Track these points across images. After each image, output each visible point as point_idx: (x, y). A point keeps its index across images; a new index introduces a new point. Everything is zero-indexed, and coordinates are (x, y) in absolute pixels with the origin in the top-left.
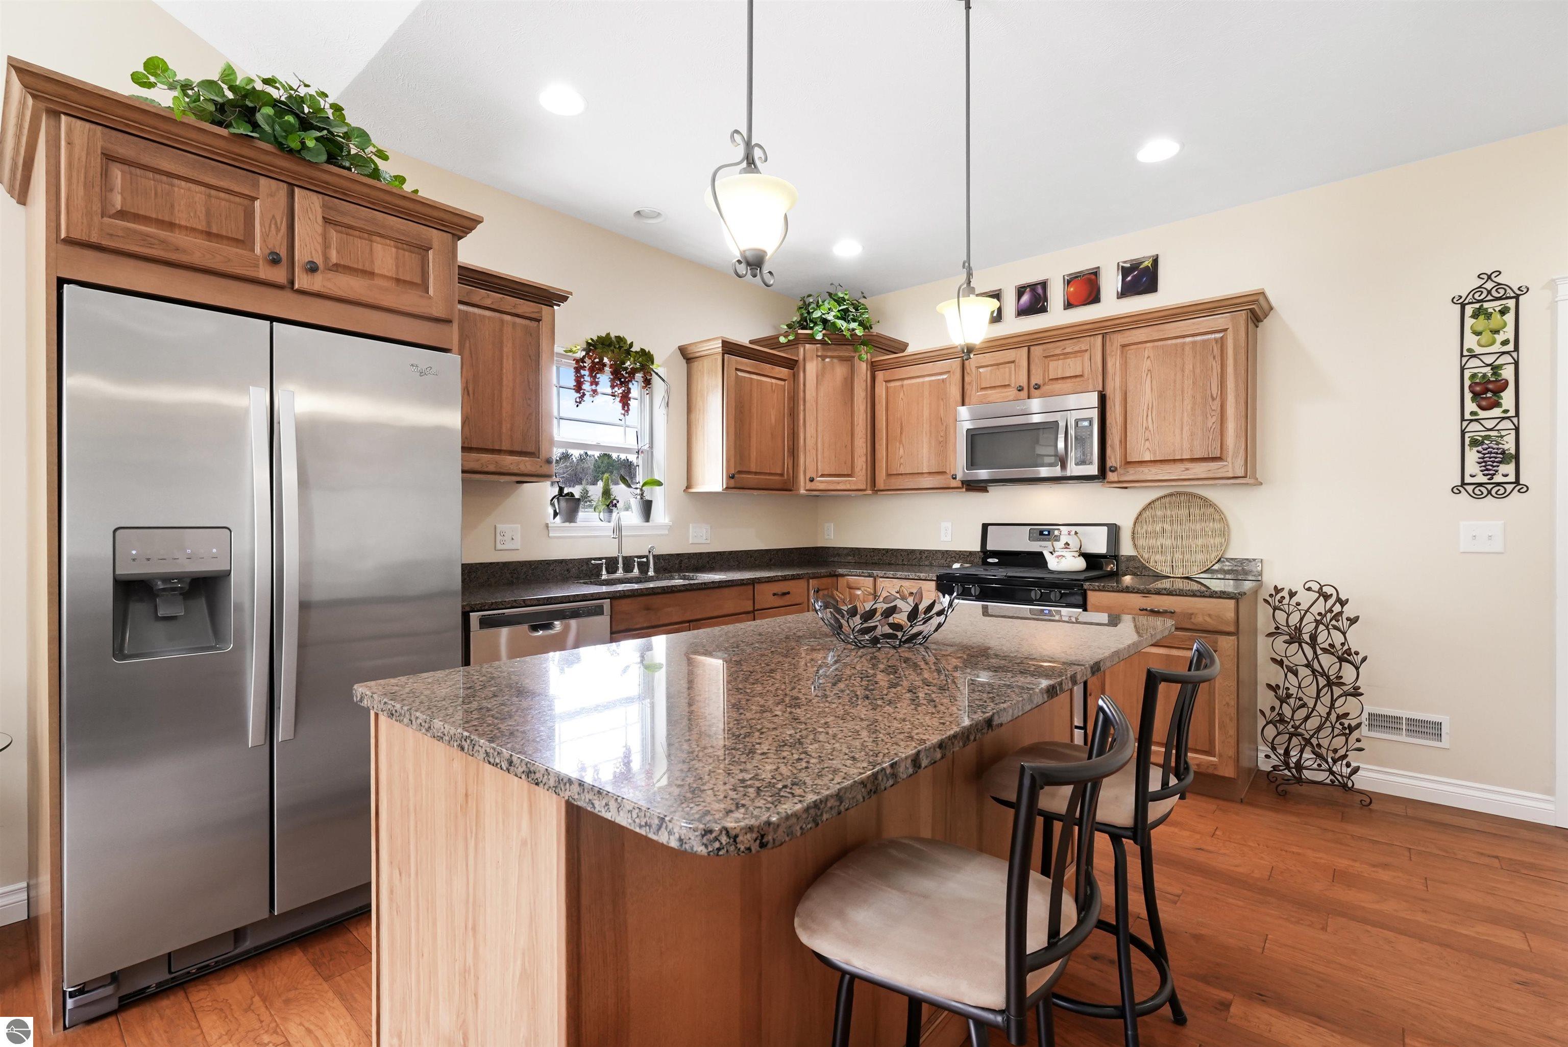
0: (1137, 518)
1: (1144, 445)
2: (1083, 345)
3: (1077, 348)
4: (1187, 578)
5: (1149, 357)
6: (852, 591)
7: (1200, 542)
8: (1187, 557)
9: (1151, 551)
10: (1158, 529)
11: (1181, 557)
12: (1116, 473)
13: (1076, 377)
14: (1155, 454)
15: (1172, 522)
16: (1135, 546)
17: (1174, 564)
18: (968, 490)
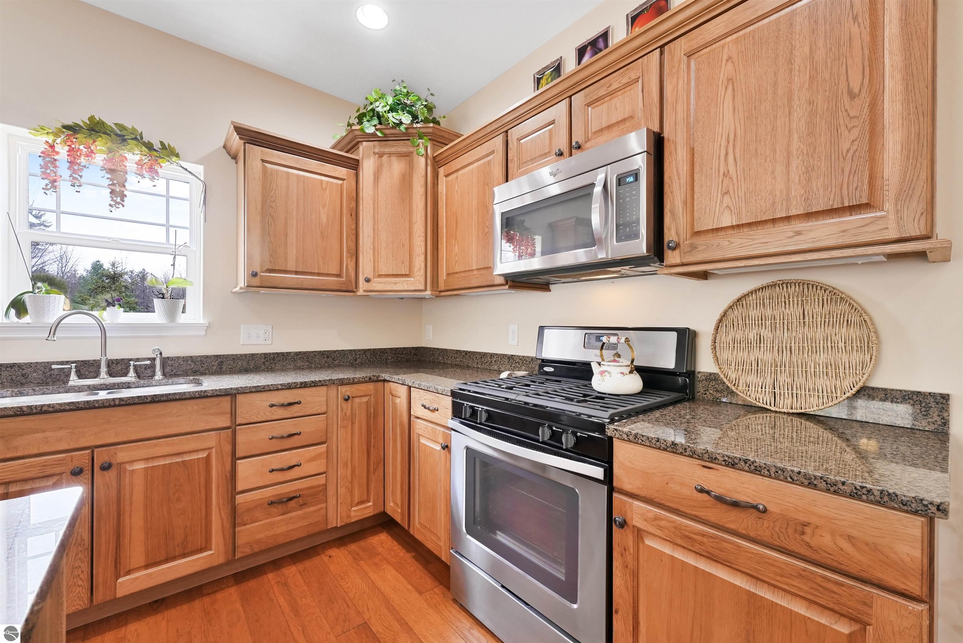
0: (720, 321)
1: (722, 202)
2: (632, 73)
3: (625, 80)
4: (801, 415)
5: (729, 58)
6: (394, 398)
7: (822, 358)
8: (800, 380)
9: (741, 368)
10: (751, 336)
11: (789, 380)
12: (677, 251)
13: (624, 120)
14: (739, 214)
15: (774, 328)
16: (717, 359)
17: (777, 391)
18: (510, 287)
